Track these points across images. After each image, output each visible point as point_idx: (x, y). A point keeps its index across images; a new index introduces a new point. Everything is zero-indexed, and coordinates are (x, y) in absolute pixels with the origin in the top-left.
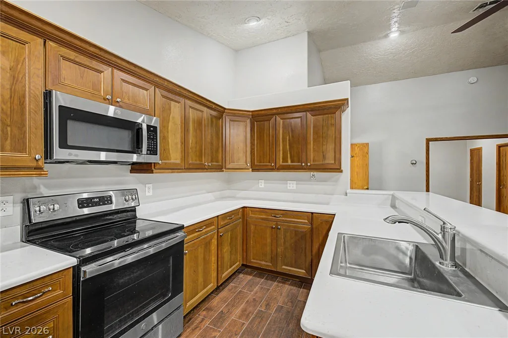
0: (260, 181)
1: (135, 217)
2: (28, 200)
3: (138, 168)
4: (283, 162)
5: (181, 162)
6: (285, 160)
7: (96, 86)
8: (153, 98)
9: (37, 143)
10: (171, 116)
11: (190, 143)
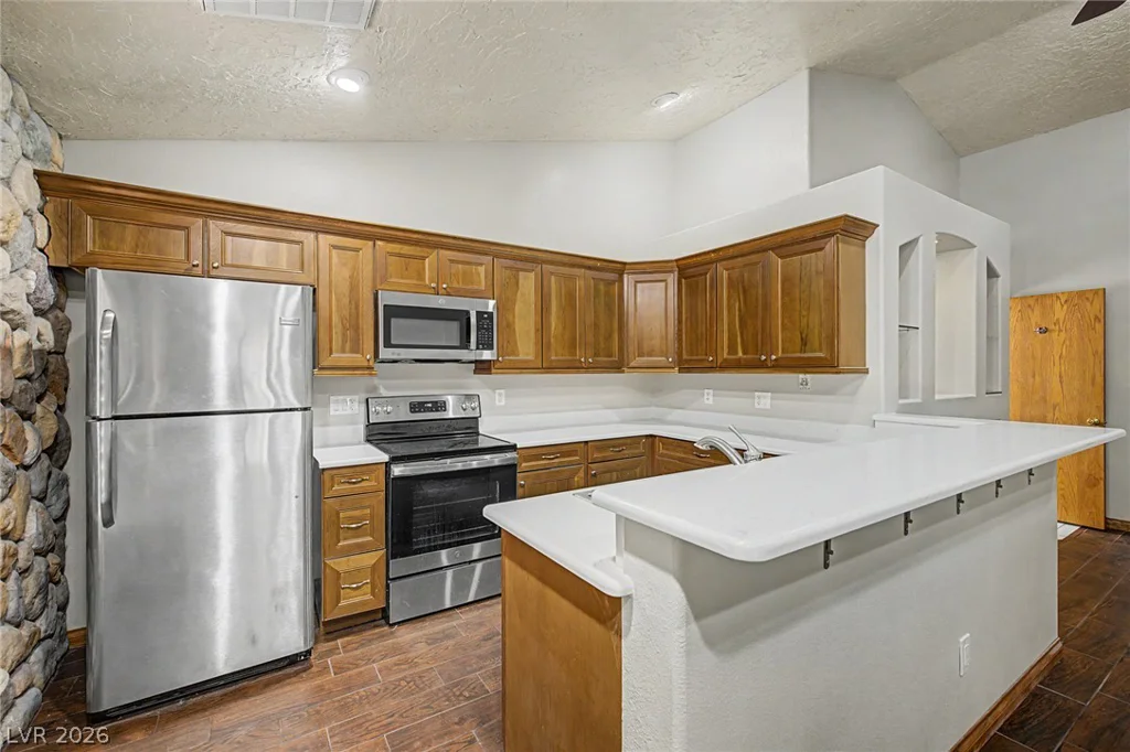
0: (706, 391)
1: (478, 434)
2: (367, 400)
3: (482, 367)
4: (729, 353)
5: (536, 357)
6: (732, 349)
7: (421, 276)
8: (490, 277)
9: (369, 344)
10: (519, 294)
11: (553, 328)
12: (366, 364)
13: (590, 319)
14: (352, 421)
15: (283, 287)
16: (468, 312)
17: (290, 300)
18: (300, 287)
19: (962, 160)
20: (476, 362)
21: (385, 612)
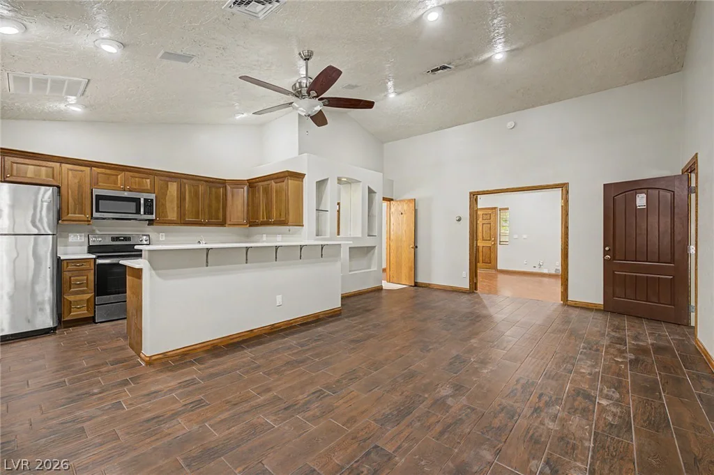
2: (89, 236)
4: (262, 219)
5: (178, 218)
6: (263, 217)
7: (116, 183)
8: (153, 183)
9: (88, 210)
10: (168, 192)
11: (187, 206)
12: (86, 219)
13: (207, 202)
14: (81, 244)
15: (43, 188)
16: (140, 199)
17: (47, 194)
18: (51, 188)
19: (385, 145)
20: (149, 220)
21: (94, 318)
